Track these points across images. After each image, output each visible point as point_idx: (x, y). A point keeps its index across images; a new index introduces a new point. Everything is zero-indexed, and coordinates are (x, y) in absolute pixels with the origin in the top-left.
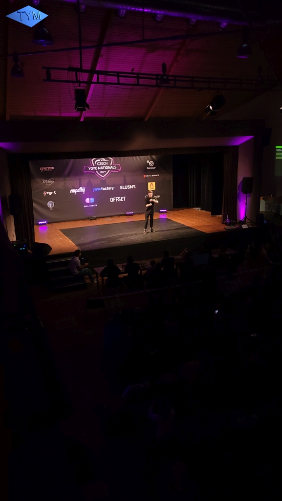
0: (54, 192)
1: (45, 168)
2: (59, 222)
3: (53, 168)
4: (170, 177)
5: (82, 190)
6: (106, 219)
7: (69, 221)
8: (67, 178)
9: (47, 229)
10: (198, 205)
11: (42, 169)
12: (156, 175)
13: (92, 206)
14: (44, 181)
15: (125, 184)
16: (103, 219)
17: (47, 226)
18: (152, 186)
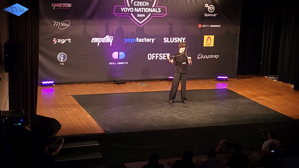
0: (69, 40)
1: (59, 5)
2: (71, 83)
3: (69, 5)
4: (236, 30)
5: (108, 39)
6: (139, 83)
7: (86, 83)
8: (89, 22)
9: (53, 93)
10: (273, 73)
11: (54, 6)
12: (217, 26)
13: (122, 63)
14: (56, 23)
15: (171, 35)
16: (135, 83)
17: (54, 88)
18: (209, 41)
